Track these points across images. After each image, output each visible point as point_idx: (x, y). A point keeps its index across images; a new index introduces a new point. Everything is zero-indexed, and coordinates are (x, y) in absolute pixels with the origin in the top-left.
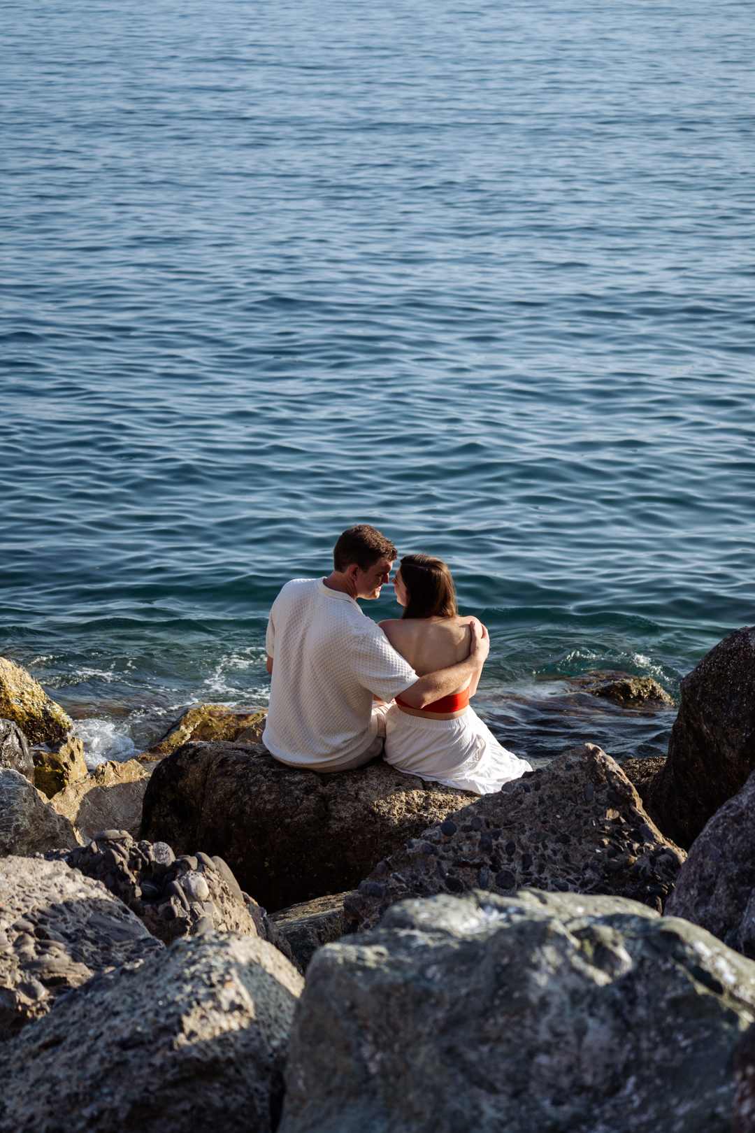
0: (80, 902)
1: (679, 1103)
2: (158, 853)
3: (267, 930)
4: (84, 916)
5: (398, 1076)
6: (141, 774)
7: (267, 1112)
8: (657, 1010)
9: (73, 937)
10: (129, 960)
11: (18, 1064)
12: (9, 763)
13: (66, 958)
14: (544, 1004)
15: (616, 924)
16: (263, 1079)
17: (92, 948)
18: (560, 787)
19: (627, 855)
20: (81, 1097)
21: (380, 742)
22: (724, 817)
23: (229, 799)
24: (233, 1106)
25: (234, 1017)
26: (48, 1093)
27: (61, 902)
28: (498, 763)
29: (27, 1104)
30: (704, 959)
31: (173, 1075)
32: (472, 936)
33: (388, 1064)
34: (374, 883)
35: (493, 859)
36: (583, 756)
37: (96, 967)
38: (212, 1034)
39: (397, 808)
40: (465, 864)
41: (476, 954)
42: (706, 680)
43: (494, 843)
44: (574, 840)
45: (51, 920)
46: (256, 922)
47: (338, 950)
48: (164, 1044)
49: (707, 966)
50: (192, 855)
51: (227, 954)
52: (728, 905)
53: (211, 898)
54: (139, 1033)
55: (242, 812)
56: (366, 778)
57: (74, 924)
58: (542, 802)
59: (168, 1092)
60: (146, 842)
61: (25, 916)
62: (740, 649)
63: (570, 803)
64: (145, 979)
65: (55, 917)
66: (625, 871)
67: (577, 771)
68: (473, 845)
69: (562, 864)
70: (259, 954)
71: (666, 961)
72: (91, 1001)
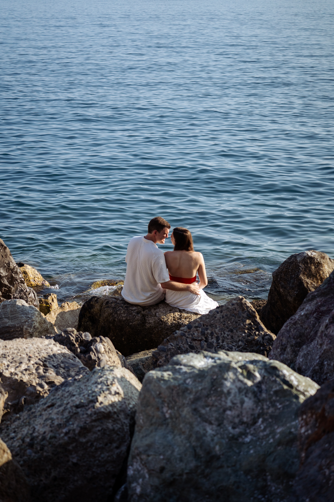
0: (59, 354)
1: (278, 428)
2: (85, 336)
3: (125, 363)
4: (60, 359)
5: (176, 418)
6: (77, 307)
7: (128, 431)
8: (270, 394)
9: (56, 367)
10: (76, 375)
11: (39, 413)
12: (30, 303)
13: (54, 374)
14: (229, 393)
15: (254, 364)
16: (127, 419)
17: (63, 371)
18: (229, 312)
19: (254, 336)
20: (62, 425)
21: (164, 295)
22: (290, 323)
23: (110, 316)
24: (116, 429)
25: (116, 397)
26: (50, 424)
27: (52, 354)
28: (206, 303)
29: (43, 427)
30: (286, 376)
31: (95, 417)
32: (202, 368)
33: (173, 414)
34: (163, 346)
35: (206, 338)
36: (238, 301)
37: (65, 377)
38: (108, 403)
39: (170, 319)
40: (195, 340)
41: (204, 375)
42: (282, 273)
43: (206, 332)
44: (235, 331)
45: (48, 360)
46: (121, 361)
47: (154, 373)
48: (92, 406)
49: (287, 379)
50: (98, 337)
51: (113, 374)
52: (291, 355)
53: (105, 352)
54: (82, 403)
55: (114, 320)
56: (159, 308)
57: (56, 362)
58: (223, 317)
59: (93, 424)
60: (81, 332)
61: (39, 359)
62: (294, 261)
63: (233, 318)
64: (84, 383)
65: (50, 359)
66: (253, 342)
67: (236, 306)
68: (199, 333)
69: (230, 339)
70: (124, 374)
71: (273, 377)
72: (64, 390)
